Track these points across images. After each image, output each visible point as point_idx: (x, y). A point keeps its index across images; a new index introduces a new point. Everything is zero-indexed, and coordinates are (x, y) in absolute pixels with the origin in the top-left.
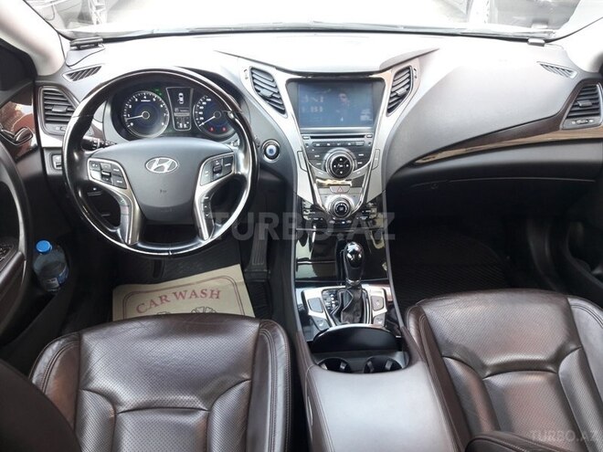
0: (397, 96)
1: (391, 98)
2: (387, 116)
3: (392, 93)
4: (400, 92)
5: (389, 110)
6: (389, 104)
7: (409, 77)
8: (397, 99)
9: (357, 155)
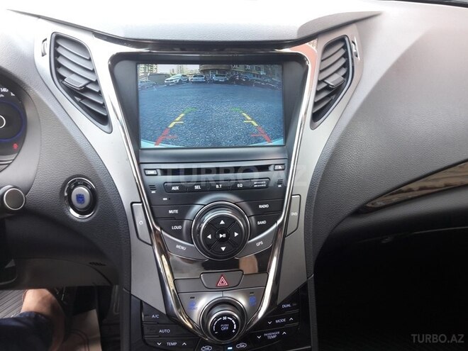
0: (327, 88)
1: (318, 93)
2: (313, 127)
3: (319, 82)
4: (332, 81)
5: (317, 116)
6: (316, 104)
7: (345, 56)
8: (329, 95)
9: (255, 208)
